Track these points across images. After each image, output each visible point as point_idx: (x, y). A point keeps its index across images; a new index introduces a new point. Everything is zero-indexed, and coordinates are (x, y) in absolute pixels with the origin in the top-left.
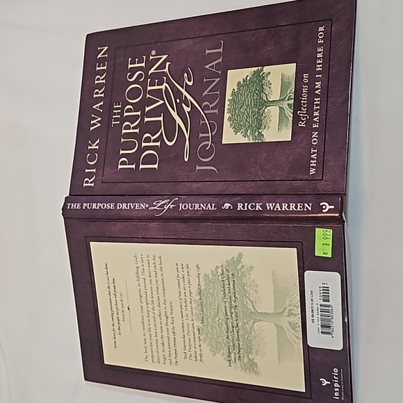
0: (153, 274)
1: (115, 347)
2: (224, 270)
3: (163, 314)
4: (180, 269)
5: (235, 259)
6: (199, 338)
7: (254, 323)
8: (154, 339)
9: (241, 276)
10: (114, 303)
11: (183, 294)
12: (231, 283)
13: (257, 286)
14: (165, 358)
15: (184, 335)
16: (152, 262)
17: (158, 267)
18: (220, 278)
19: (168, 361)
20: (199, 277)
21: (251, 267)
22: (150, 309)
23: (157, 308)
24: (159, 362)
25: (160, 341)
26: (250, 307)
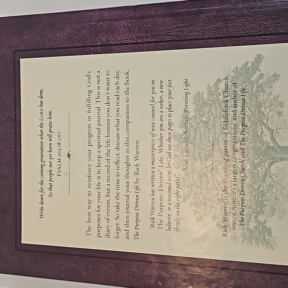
0: (113, 100)
1: (41, 216)
2: (230, 84)
3: (123, 160)
4: (157, 89)
5: (250, 65)
6: (177, 194)
7: (271, 164)
8: (104, 199)
9: (257, 91)
10: (46, 148)
11: (157, 127)
12: (239, 104)
13: (282, 105)
14: (118, 229)
15: (153, 191)
16: (113, 81)
17: (123, 89)
18: (221, 97)
19: (123, 234)
20: (186, 98)
21: (275, 75)
22: (103, 154)
23: (113, 152)
24: (108, 235)
25: (113, 203)
26: (267, 138)
